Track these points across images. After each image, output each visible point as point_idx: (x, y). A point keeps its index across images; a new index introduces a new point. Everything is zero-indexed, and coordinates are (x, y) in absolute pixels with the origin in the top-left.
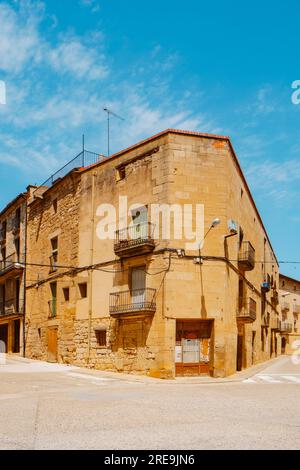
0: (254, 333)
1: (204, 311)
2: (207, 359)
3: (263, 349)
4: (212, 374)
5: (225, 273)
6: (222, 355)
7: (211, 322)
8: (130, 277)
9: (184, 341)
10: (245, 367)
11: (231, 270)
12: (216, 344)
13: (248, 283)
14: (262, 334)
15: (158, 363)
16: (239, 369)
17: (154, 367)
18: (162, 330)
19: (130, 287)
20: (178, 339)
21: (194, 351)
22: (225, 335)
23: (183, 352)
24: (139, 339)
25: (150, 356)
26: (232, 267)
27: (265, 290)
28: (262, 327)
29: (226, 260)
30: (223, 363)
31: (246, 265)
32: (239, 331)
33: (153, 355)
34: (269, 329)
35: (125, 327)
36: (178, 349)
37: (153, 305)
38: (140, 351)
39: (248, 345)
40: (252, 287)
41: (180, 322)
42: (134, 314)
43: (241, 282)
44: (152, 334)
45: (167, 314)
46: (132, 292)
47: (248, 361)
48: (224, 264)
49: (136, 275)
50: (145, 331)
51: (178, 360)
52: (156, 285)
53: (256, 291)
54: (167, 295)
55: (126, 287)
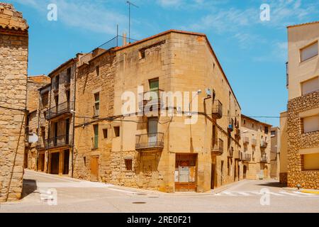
0: (222, 162)
1: (192, 148)
2: (194, 180)
3: (229, 174)
4: (196, 190)
5: (204, 122)
6: (202, 178)
7: (196, 155)
8: (148, 124)
9: (180, 168)
10: (216, 186)
11: (208, 120)
12: (199, 170)
13: (219, 127)
14: (228, 163)
15: (165, 182)
16: (212, 188)
17: (162, 185)
18: (167, 160)
19: (148, 131)
20: (177, 167)
21: (185, 174)
22: (204, 164)
23: (179, 175)
24: (153, 166)
25: (160, 177)
26: (208, 118)
27: (230, 130)
28: (228, 158)
29: (205, 114)
30: (203, 183)
31: (217, 115)
32: (213, 161)
33: (162, 177)
34: (233, 159)
35: (144, 158)
36: (177, 173)
37: (162, 144)
38: (154, 174)
39: (218, 171)
40: (221, 129)
41: (178, 155)
42: (150, 149)
43: (214, 127)
44: (161, 163)
45: (171, 150)
46: (149, 134)
47: (219, 182)
48: (203, 116)
49: (151, 123)
50: (157, 161)
51: (176, 180)
52: (164, 131)
53: (224, 132)
54: (170, 137)
55: (145, 131)
